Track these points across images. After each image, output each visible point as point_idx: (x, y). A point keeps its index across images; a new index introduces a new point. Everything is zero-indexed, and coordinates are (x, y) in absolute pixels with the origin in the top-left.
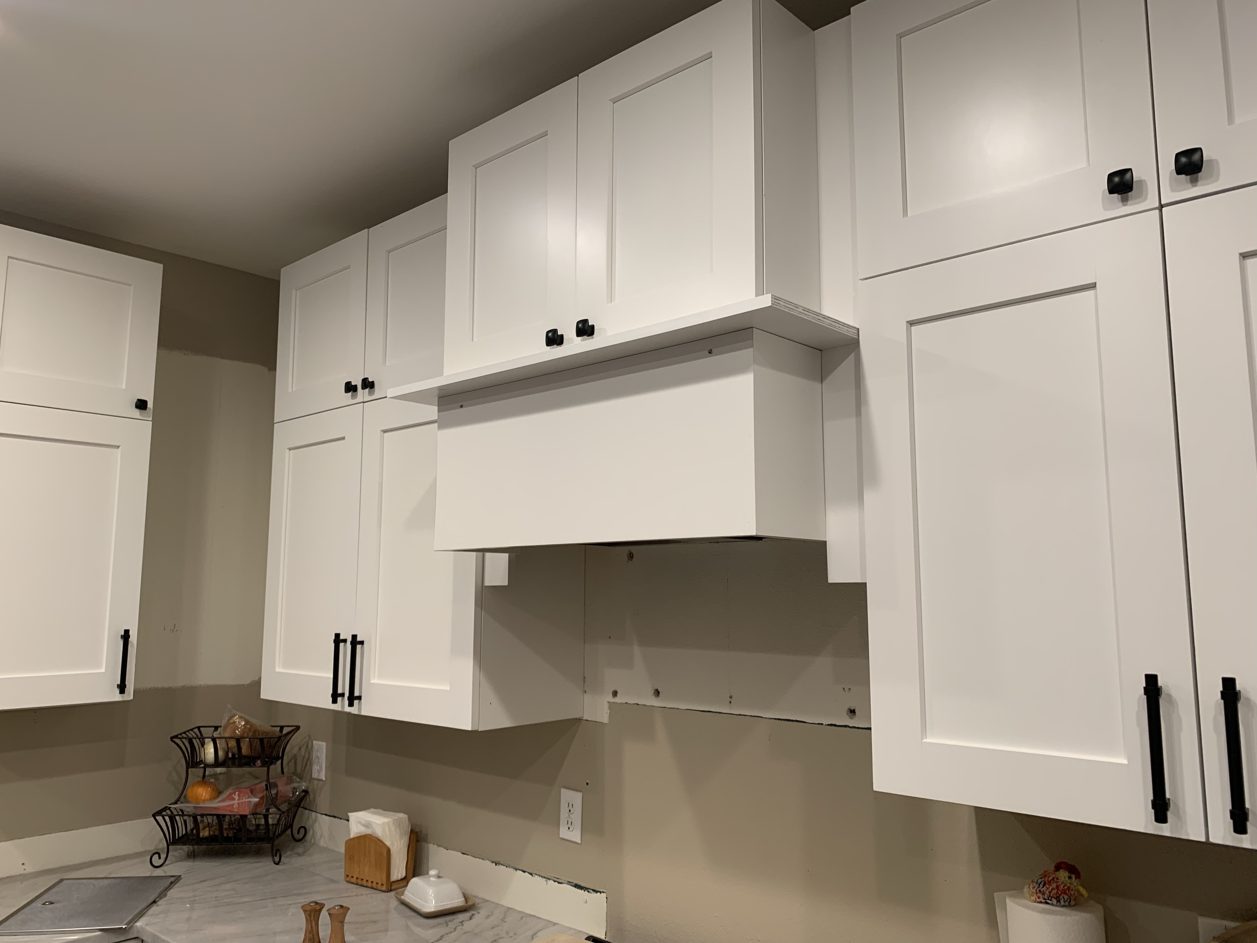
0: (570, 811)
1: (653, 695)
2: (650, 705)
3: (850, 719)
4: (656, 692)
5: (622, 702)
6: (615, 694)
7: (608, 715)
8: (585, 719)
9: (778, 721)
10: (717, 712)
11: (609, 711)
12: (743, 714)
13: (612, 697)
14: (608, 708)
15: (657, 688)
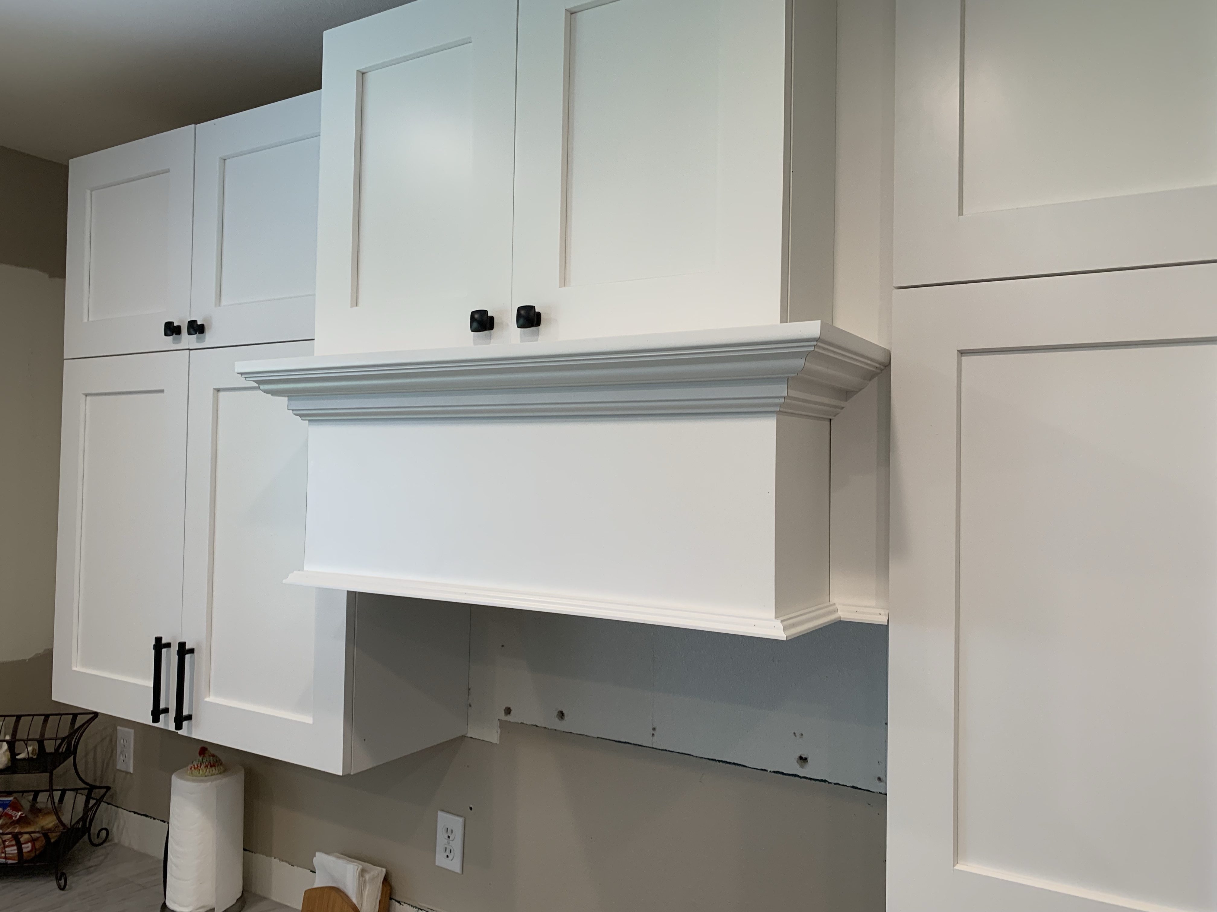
0: (449, 837)
1: (557, 717)
2: (552, 728)
3: (801, 768)
4: (560, 714)
5: (516, 721)
6: (508, 711)
7: (499, 735)
8: (469, 736)
9: (711, 761)
10: (636, 745)
11: (499, 730)
12: (669, 750)
13: (504, 714)
14: (498, 727)
15: (561, 710)
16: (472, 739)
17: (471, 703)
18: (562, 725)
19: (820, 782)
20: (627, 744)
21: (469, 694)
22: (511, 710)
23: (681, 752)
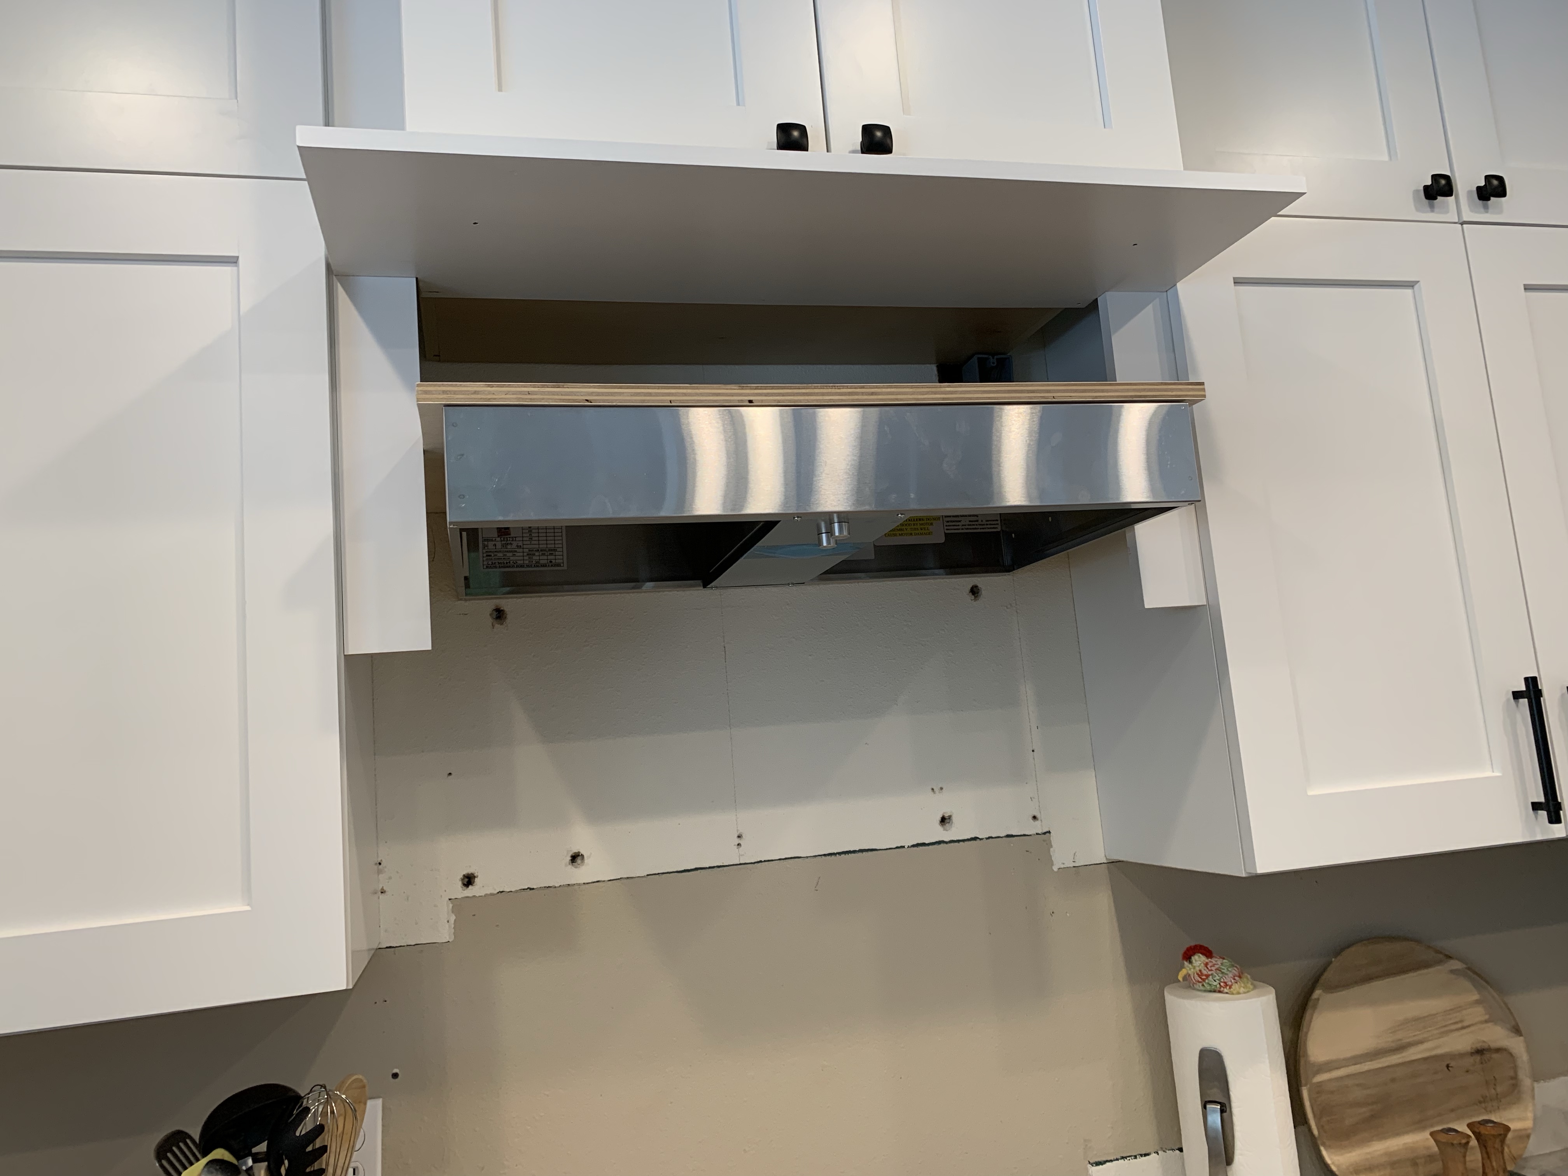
1: (569, 864)
2: (562, 884)
3: (944, 831)
4: (575, 858)
5: (488, 892)
6: (469, 880)
7: (453, 926)
8: (385, 947)
9: (830, 857)
10: (713, 867)
11: (453, 918)
12: (765, 859)
13: (462, 888)
14: (451, 912)
15: (577, 851)
16: (394, 949)
17: (384, 888)
18: (582, 874)
19: (969, 842)
20: (699, 871)
21: (379, 872)
22: (475, 877)
23: (783, 858)
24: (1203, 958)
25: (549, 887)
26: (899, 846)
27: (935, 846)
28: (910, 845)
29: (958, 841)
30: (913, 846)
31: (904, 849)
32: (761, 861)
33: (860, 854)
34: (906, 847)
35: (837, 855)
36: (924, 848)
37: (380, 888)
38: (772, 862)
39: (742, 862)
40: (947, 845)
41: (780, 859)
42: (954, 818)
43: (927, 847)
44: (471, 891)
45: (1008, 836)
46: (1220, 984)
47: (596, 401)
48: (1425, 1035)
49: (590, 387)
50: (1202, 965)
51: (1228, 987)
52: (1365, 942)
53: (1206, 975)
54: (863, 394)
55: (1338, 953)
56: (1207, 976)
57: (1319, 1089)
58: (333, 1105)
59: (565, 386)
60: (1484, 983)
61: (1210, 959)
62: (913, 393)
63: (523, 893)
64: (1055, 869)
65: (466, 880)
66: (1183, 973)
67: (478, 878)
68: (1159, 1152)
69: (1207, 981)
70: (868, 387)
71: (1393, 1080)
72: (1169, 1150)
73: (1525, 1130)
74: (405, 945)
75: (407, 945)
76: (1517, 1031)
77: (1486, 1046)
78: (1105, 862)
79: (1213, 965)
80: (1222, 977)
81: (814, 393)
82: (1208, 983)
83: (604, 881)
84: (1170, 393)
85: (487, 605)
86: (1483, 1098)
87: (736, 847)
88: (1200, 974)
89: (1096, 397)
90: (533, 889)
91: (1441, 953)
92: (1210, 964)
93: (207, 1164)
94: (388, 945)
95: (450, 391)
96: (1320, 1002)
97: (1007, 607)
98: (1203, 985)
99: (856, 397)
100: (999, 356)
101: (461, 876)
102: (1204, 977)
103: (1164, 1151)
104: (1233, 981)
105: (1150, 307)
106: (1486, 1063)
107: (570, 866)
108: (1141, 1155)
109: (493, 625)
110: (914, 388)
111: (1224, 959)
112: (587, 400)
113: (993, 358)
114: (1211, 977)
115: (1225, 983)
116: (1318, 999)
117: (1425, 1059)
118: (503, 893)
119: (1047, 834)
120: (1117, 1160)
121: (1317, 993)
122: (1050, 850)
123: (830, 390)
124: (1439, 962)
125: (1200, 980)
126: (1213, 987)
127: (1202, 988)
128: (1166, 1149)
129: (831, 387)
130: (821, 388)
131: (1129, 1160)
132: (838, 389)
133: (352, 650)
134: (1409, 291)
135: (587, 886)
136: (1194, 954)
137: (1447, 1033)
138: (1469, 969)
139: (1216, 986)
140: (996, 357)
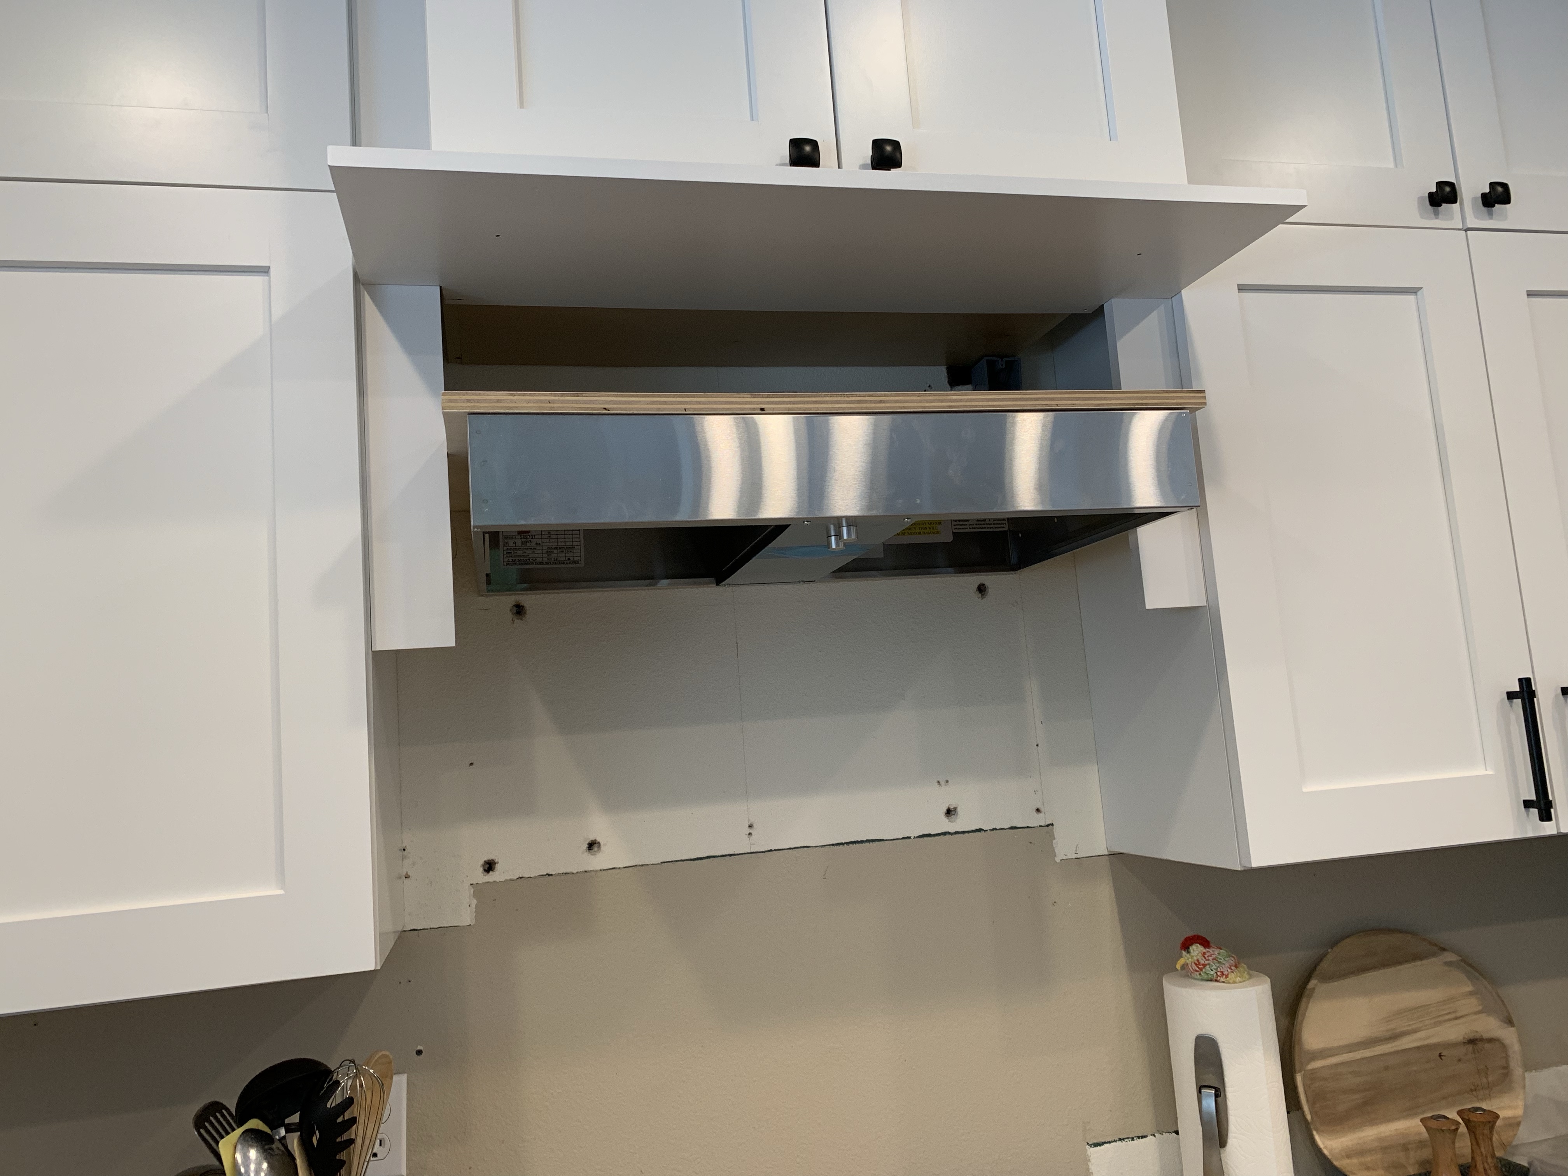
1: (586, 851)
2: (579, 871)
3: (950, 823)
4: (592, 845)
5: (508, 878)
6: (489, 866)
7: (474, 910)
8: (409, 929)
9: (838, 847)
10: (725, 856)
11: (474, 902)
12: (775, 848)
13: (483, 873)
14: (472, 897)
15: (594, 839)
16: (417, 931)
17: (408, 873)
18: (598, 861)
19: (974, 833)
20: (711, 859)
21: (403, 858)
22: (495, 863)
23: (793, 847)
24: (1201, 949)
25: (566, 873)
26: (906, 836)
27: (941, 837)
28: (916, 836)
29: (963, 832)
30: (919, 837)
31: (910, 839)
32: (771, 850)
33: (868, 844)
34: (912, 838)
35: (845, 845)
36: (929, 838)
37: (405, 873)
38: (781, 851)
39: (753, 851)
40: (952, 836)
41: (790, 849)
42: (959, 810)
43: (932, 838)
44: (492, 877)
45: (1012, 828)
46: (1216, 973)
47: (613, 409)
48: (1420, 1025)
49: (608, 396)
50: (1200, 955)
51: (1224, 976)
52: (1361, 934)
53: (1203, 965)
54: (871, 402)
55: (1334, 943)
56: (1205, 965)
57: (1312, 1077)
58: (362, 1079)
59: (584, 395)
60: (1477, 974)
61: (1207, 949)
62: (920, 402)
63: (542, 878)
64: (1058, 860)
65: (487, 866)
66: (1181, 962)
67: (499, 864)
68: (1156, 1134)
69: (1204, 970)
70: (877, 395)
71: (1386, 1068)
72: (1166, 1133)
73: (1514, 1117)
74: (428, 927)
75: (430, 928)
76: (1510, 1022)
77: (1478, 1036)
78: (1107, 853)
79: (1211, 956)
80: (1218, 967)
81: (824, 401)
82: (1205, 973)
83: (619, 868)
84: (1172, 401)
85: (508, 600)
86: (1474, 1086)
87: (747, 836)
88: (1197, 963)
89: (1099, 405)
90: (551, 875)
91: (1435, 945)
92: (1208, 954)
93: (243, 1133)
94: (412, 928)
95: (474, 400)
96: (1316, 990)
97: (1013, 604)
98: (1200, 974)
99: (865, 405)
100: (1008, 359)
101: (482, 862)
102: (1201, 967)
103: (1161, 1134)
104: (1229, 970)
105: (1155, 313)
106: (1478, 1052)
107: (586, 854)
108: (1139, 1138)
109: (513, 620)
110: (921, 396)
111: (1221, 949)
112: (605, 409)
113: (1002, 361)
114: (1208, 966)
115: (1222, 972)
116: (1314, 989)
117: (1418, 1048)
118: (522, 879)
119: (1050, 826)
120: (1115, 1141)
121: (1313, 983)
122: (1052, 842)
123: (839, 399)
124: (1433, 955)
125: (1198, 969)
126: (1210, 976)
127: (1199, 977)
128: (1163, 1132)
129: (840, 395)
130: (831, 397)
131: (1127, 1141)
132: (848, 397)
133: (379, 646)
134: (1411, 298)
135: (603, 872)
136: (1192, 944)
137: (1440, 1023)
138: (1463, 961)
139: (1213, 975)
140: (1004, 359)
